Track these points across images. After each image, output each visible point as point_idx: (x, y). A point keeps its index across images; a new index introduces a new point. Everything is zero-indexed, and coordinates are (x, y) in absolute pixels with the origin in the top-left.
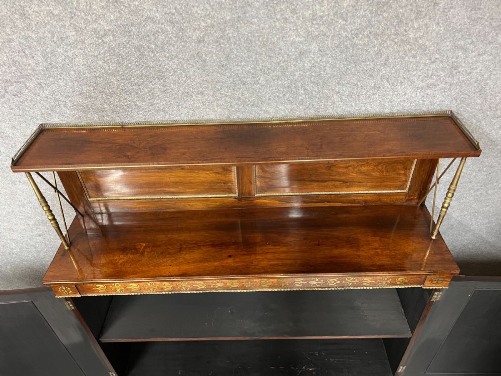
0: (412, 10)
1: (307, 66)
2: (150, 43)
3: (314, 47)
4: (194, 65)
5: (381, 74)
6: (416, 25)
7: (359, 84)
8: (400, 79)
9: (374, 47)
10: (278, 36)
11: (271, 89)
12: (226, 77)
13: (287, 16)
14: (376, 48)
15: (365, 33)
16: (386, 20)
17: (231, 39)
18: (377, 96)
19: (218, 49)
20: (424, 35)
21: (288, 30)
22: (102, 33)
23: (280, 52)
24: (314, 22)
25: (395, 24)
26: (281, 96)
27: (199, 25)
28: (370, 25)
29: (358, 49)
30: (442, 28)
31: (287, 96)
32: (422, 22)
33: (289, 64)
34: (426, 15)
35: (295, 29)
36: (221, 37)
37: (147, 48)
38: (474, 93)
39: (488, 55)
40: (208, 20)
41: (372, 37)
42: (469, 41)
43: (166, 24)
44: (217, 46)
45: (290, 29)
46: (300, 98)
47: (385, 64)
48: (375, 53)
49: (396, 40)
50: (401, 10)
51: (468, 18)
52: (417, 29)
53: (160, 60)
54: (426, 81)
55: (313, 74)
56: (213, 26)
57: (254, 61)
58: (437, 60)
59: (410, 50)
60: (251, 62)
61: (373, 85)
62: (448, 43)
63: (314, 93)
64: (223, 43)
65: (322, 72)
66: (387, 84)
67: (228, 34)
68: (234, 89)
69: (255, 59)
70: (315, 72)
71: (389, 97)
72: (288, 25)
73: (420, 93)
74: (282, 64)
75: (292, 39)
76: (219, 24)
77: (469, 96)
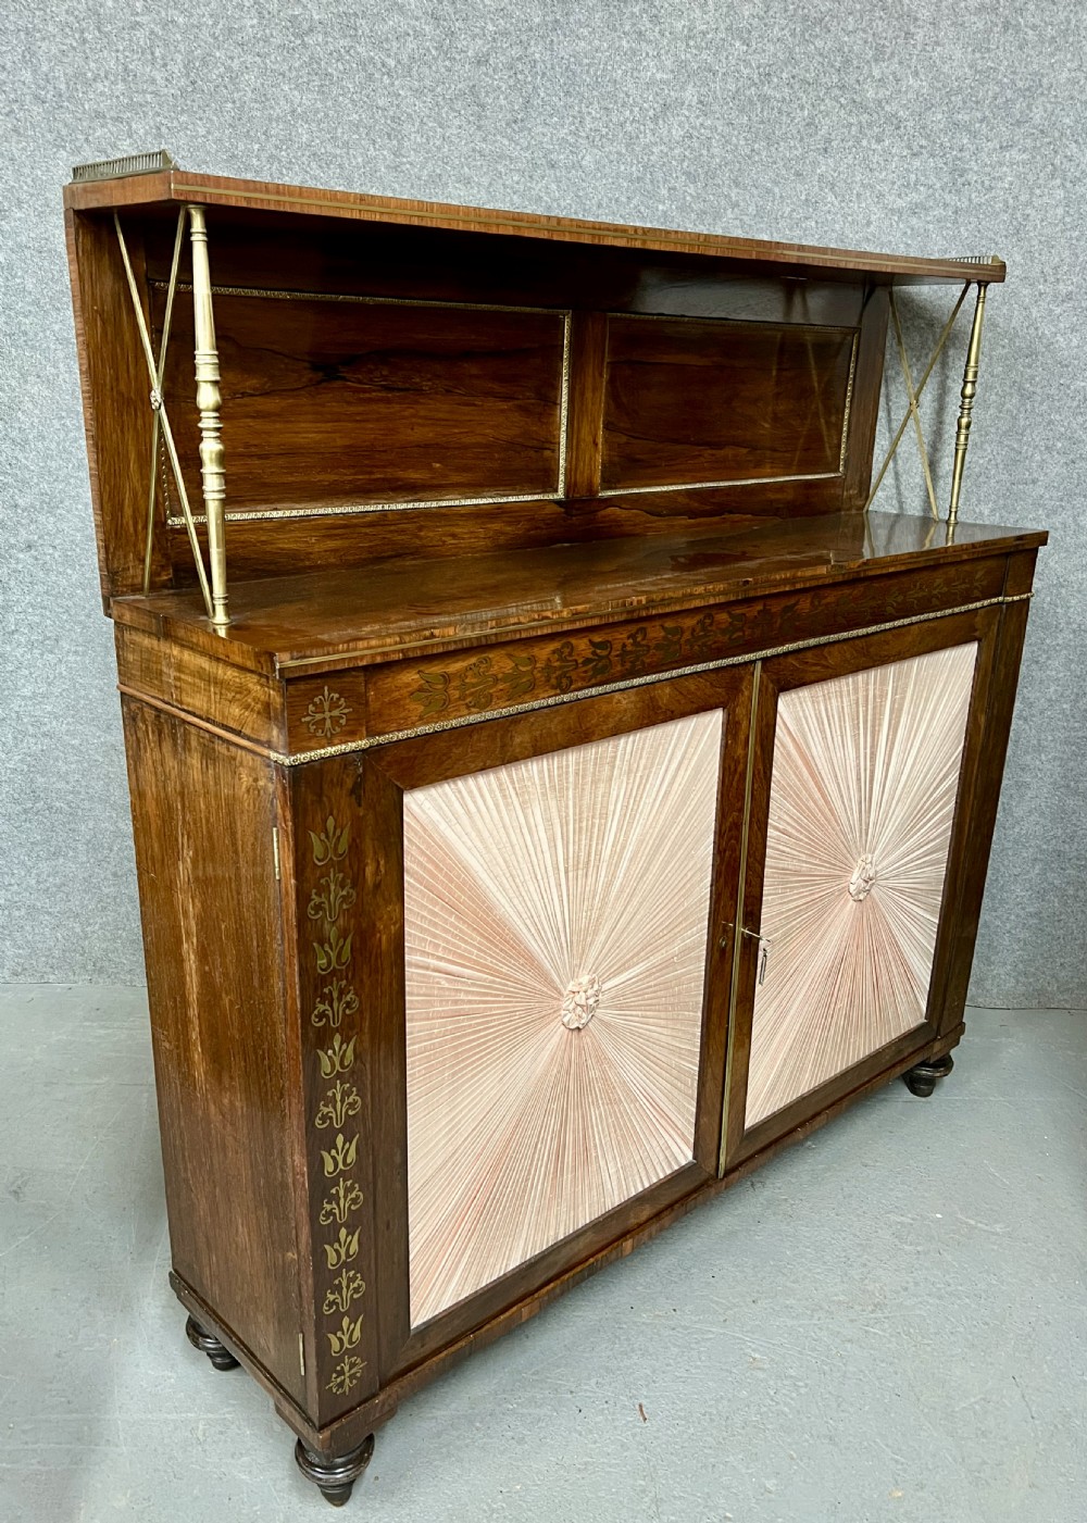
0: (866, 42)
1: (677, 133)
2: (389, 56)
3: (690, 94)
4: (463, 112)
5: (819, 171)
6: (876, 73)
7: (776, 190)
8: (857, 188)
9: (802, 108)
10: (623, 67)
11: (604, 181)
12: (518, 147)
13: (643, 28)
14: (806, 112)
15: (784, 75)
16: (821, 55)
17: (538, 65)
18: (813, 224)
19: (512, 82)
20: (894, 96)
21: (644, 55)
22: (305, 26)
23: (626, 99)
24: (692, 43)
25: (837, 65)
26: (624, 199)
27: (483, 28)
28: (791, 59)
29: (773, 109)
30: (924, 83)
31: (635, 202)
32: (887, 67)
33: (642, 127)
34: (893, 54)
35: (655, 53)
36: (520, 59)
37: (379, 65)
38: (1006, 237)
39: (1020, 150)
40: (501, 21)
41: (797, 87)
42: (979, 115)
43: (423, 21)
44: (510, 77)
45: (647, 54)
46: (661, 207)
47: (826, 150)
48: (804, 123)
49: (842, 100)
50: (846, 39)
51: (971, 67)
52: (880, 80)
53: (400, 95)
54: (907, 195)
55: (687, 153)
56: (505, 33)
57: (574, 117)
58: (924, 151)
59: (870, 125)
60: (571, 119)
61: (803, 198)
62: (940, 116)
63: (688, 198)
64: (522, 72)
65: (705, 152)
66: (830, 198)
67: (533, 54)
68: (530, 177)
69: (579, 112)
70: (692, 150)
71: (837, 227)
72: (644, 44)
73: (897, 223)
74: (628, 127)
75: (649, 74)
76: (520, 30)
77: (996, 244)
